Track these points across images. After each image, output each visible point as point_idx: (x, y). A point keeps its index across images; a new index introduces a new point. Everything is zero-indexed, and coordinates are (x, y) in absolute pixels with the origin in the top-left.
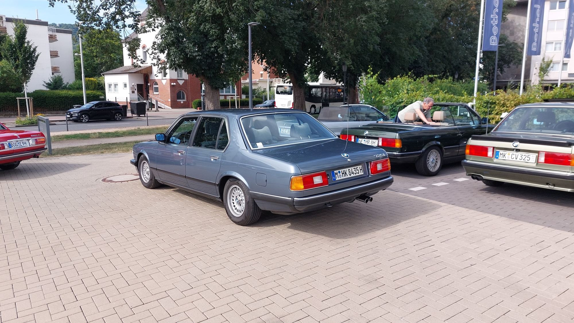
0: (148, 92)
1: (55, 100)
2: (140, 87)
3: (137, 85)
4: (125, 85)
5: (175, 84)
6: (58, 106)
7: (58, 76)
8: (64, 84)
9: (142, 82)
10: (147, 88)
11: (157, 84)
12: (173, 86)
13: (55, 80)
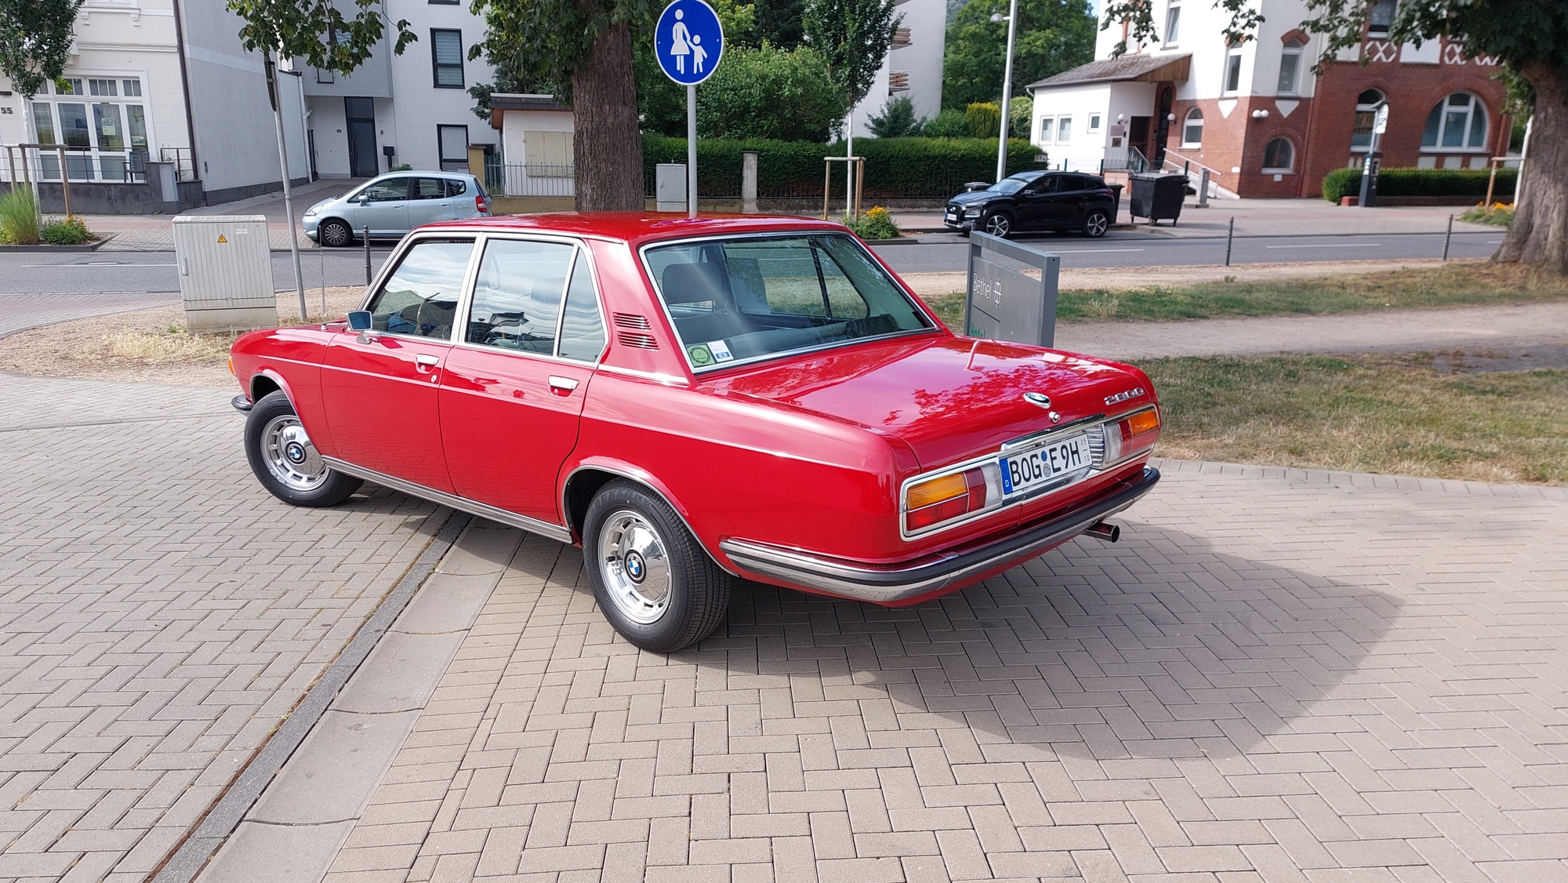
0: (1162, 142)
1: (912, 167)
2: (1139, 127)
3: (1133, 118)
4: (1095, 122)
5: (1265, 113)
6: (919, 184)
7: (904, 99)
8: (915, 121)
9: (1146, 110)
10: (1160, 129)
11: (1197, 114)
12: (1259, 120)
13: (896, 110)
